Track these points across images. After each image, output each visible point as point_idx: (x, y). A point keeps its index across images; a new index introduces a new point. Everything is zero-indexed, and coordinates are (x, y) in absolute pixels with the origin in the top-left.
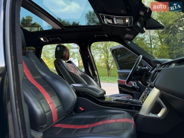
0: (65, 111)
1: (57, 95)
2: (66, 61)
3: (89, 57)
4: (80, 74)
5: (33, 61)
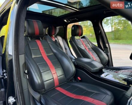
0: (66, 78)
1: (61, 67)
2: (81, 37)
3: (101, 32)
4: (92, 47)
5: (49, 43)
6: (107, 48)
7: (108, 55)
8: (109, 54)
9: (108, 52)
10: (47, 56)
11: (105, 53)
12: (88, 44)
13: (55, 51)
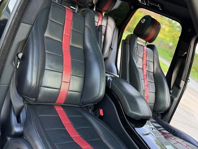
0: (81, 100)
1: (83, 78)
2: (148, 43)
3: (186, 54)
4: (155, 72)
6: (179, 88)
7: (172, 100)
8: (176, 99)
9: (176, 96)
10: (71, 46)
11: (170, 93)
12: (152, 64)
13: (88, 45)
